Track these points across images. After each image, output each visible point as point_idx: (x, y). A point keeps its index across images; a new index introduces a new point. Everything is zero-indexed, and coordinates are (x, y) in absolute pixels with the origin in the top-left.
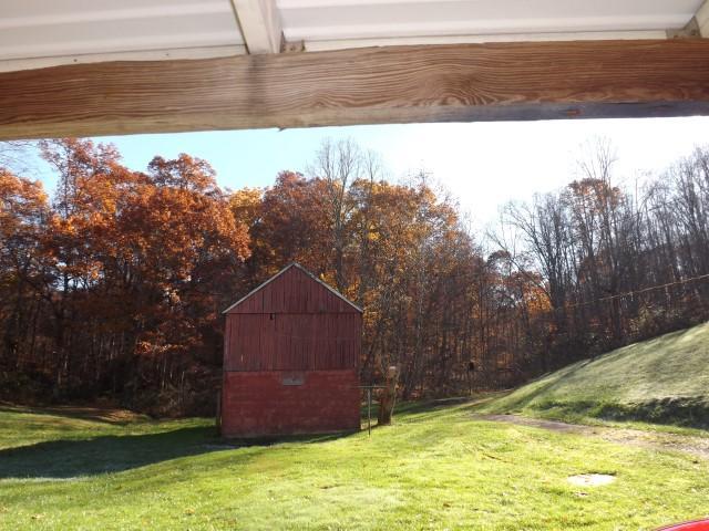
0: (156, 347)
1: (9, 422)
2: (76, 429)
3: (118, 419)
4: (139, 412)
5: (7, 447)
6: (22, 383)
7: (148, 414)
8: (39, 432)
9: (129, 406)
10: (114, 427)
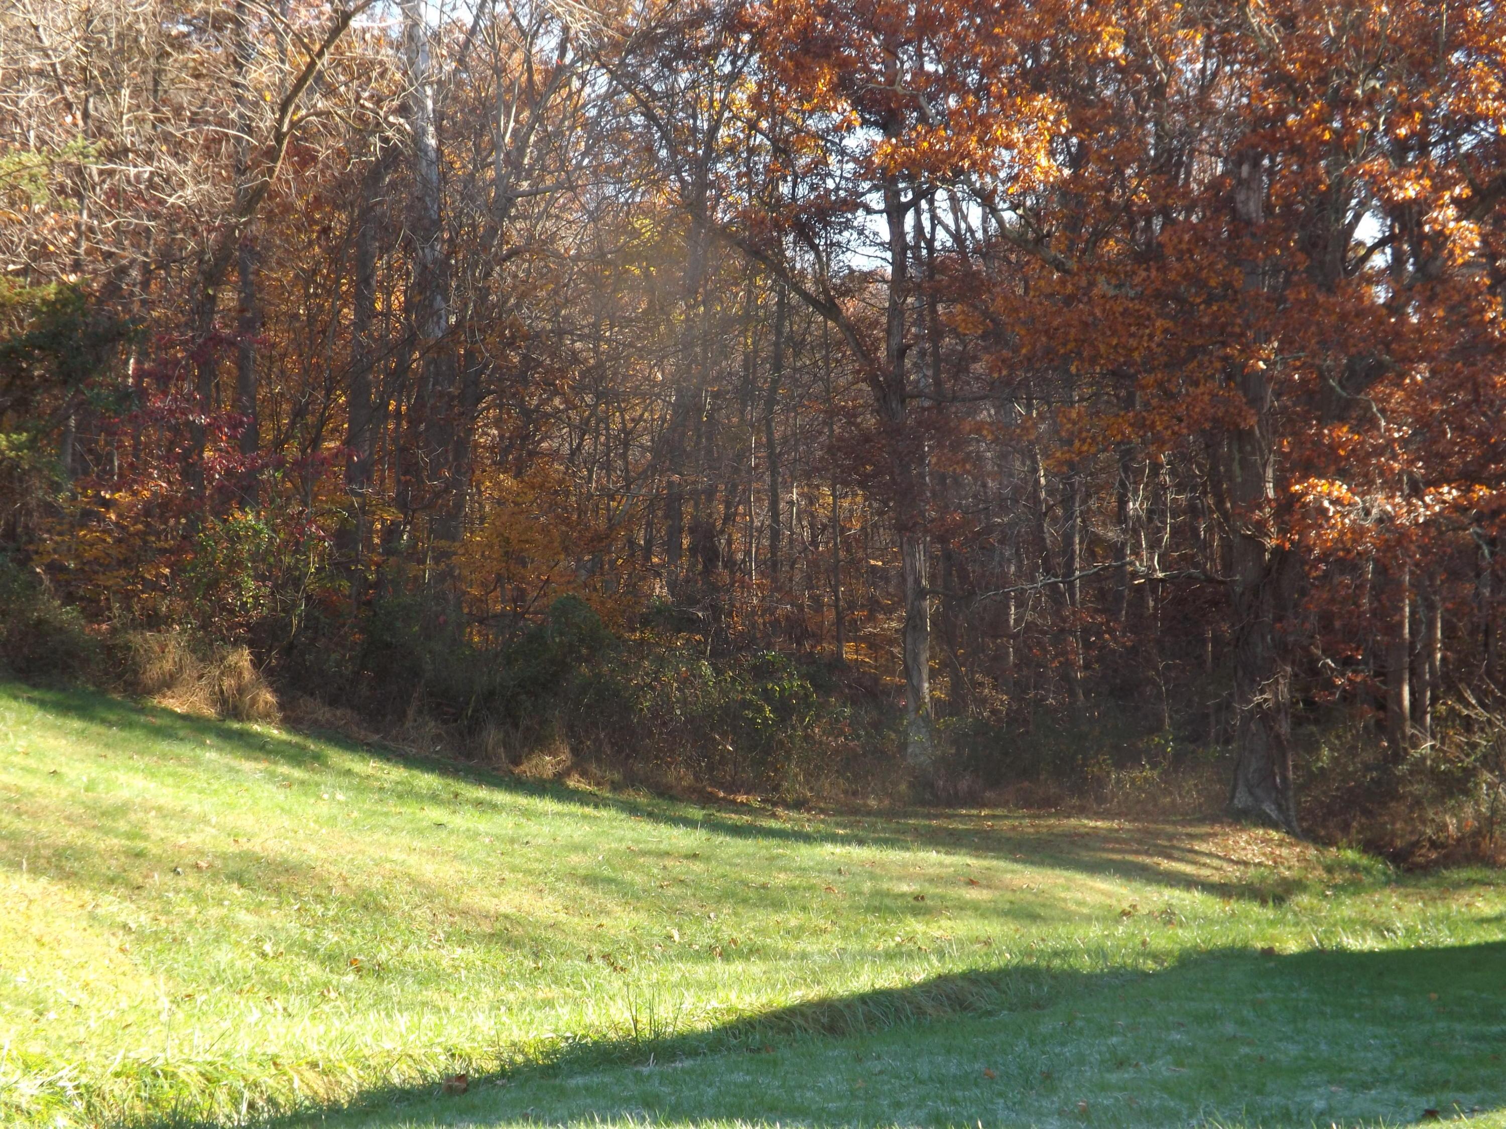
0: (1381, 503)
1: (781, 879)
2: (1068, 918)
3: (1233, 873)
4: (1324, 842)
5: (813, 993)
6: (783, 709)
7: (1370, 846)
8: (916, 926)
9: (1269, 809)
10: (1235, 906)
